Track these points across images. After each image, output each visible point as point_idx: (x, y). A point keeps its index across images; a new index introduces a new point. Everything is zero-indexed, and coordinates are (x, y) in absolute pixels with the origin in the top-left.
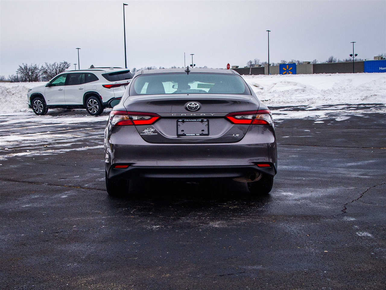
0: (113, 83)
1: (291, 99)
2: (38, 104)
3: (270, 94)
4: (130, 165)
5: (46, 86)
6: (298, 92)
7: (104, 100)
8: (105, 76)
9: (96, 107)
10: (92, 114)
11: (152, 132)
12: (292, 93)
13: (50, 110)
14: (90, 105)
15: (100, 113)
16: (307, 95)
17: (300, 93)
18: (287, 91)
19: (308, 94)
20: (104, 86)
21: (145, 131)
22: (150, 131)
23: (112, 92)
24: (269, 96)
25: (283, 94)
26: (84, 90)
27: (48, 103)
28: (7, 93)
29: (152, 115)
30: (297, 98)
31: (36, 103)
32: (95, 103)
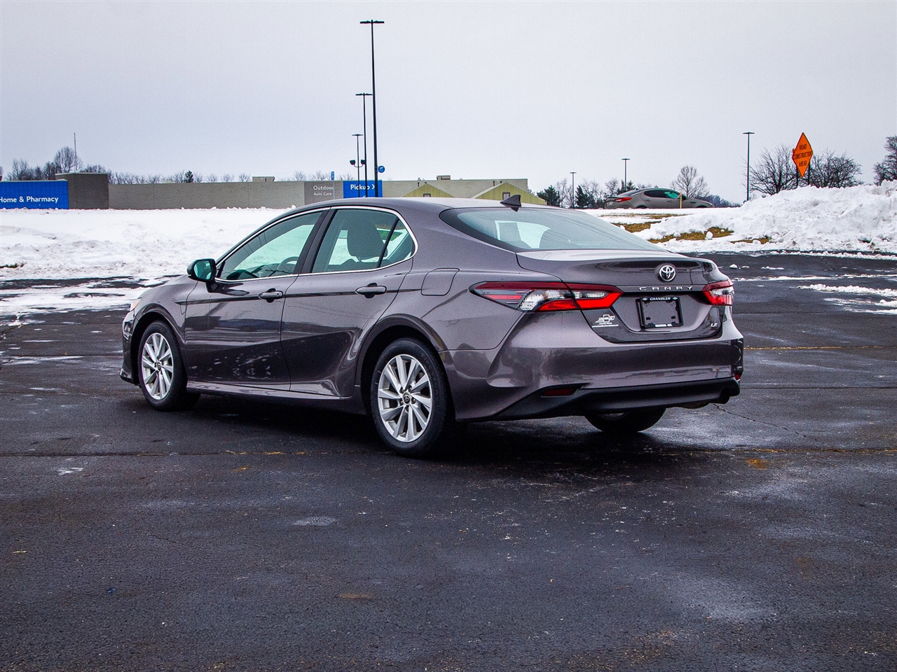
1: (73, 262)
3: (9, 253)
4: (578, 386)
6: (81, 247)
11: (611, 321)
12: (69, 251)
16: (106, 255)
17: (87, 249)
18: (58, 246)
19: (107, 253)
21: (601, 320)
22: (608, 320)
24: (10, 256)
25: (50, 252)
29: (609, 289)
30: (86, 260)
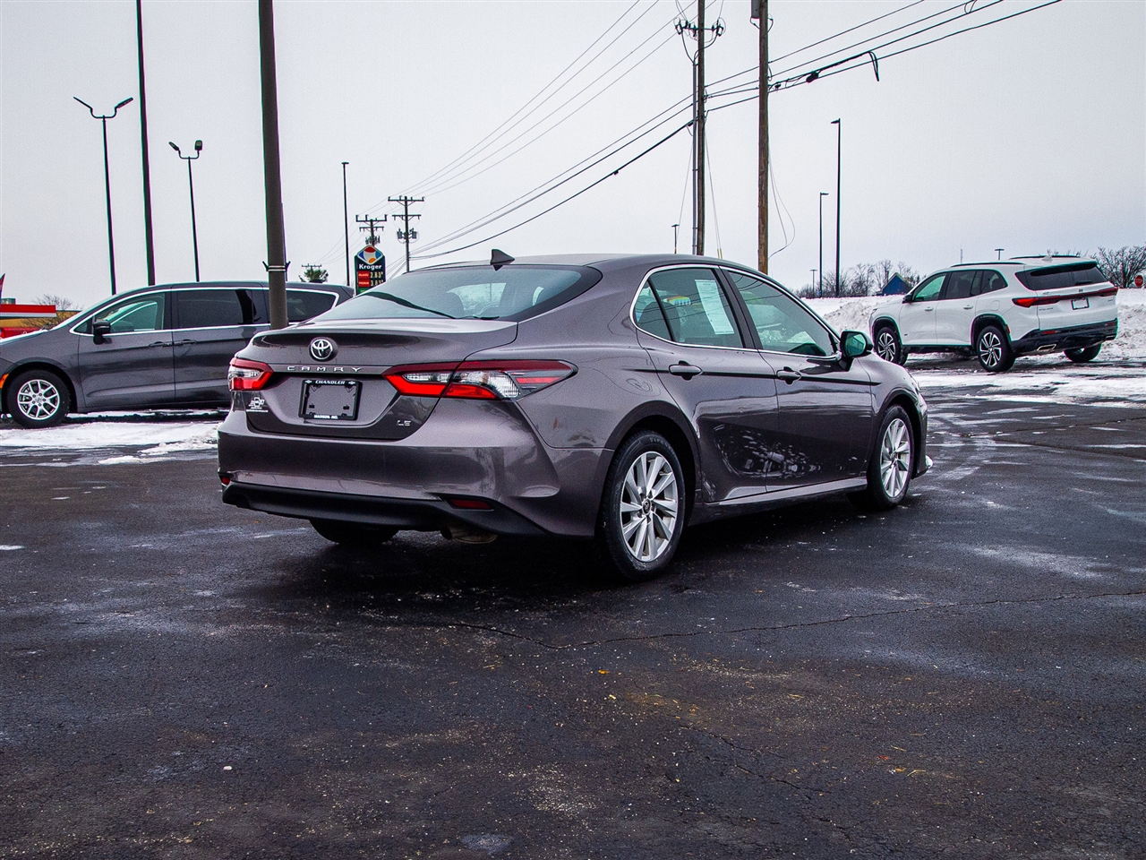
0: (1040, 294)
2: (886, 340)
5: (904, 302)
7: (1015, 336)
8: (1022, 276)
9: (997, 351)
10: (988, 370)
13: (911, 357)
14: (984, 348)
15: (1005, 367)
20: (1017, 302)
23: (1034, 317)
26: (972, 311)
27: (905, 341)
28: (862, 317)
31: (883, 339)
32: (995, 342)
